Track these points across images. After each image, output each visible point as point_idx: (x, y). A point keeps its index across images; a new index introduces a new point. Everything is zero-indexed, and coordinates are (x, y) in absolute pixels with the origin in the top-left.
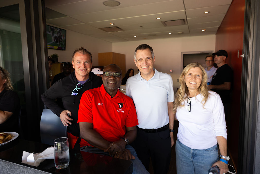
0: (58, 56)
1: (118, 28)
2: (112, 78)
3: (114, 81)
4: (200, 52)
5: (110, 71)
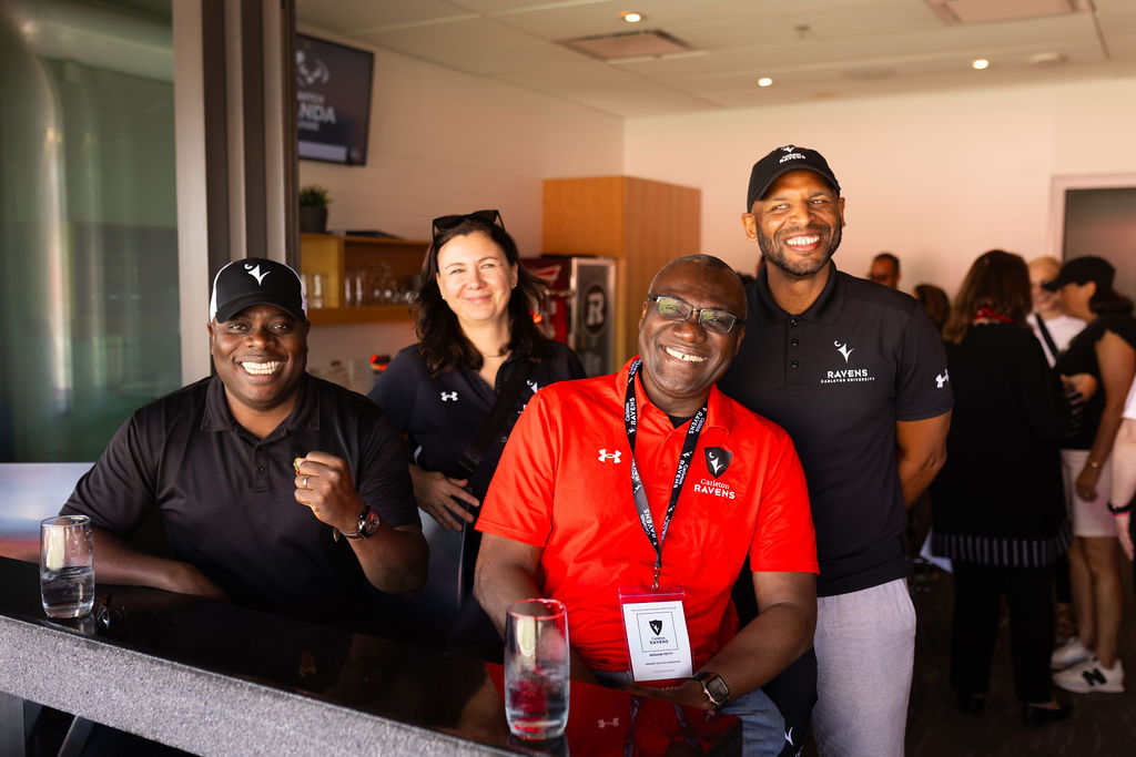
0: (328, 196)
1: (662, 34)
2: (688, 335)
3: (695, 348)
5: (682, 297)
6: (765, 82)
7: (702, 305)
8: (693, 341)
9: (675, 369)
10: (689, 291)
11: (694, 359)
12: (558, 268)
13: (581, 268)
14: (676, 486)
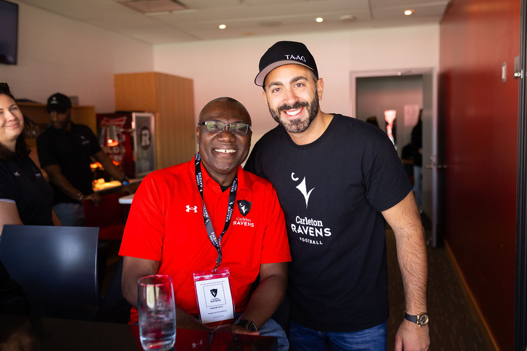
2: (226, 139)
3: (231, 145)
4: (399, 70)
5: (218, 119)
6: (222, 27)
7: (230, 122)
8: (230, 142)
9: (224, 158)
10: (221, 116)
11: (232, 151)
12: (125, 118)
13: (137, 118)
14: (227, 221)
